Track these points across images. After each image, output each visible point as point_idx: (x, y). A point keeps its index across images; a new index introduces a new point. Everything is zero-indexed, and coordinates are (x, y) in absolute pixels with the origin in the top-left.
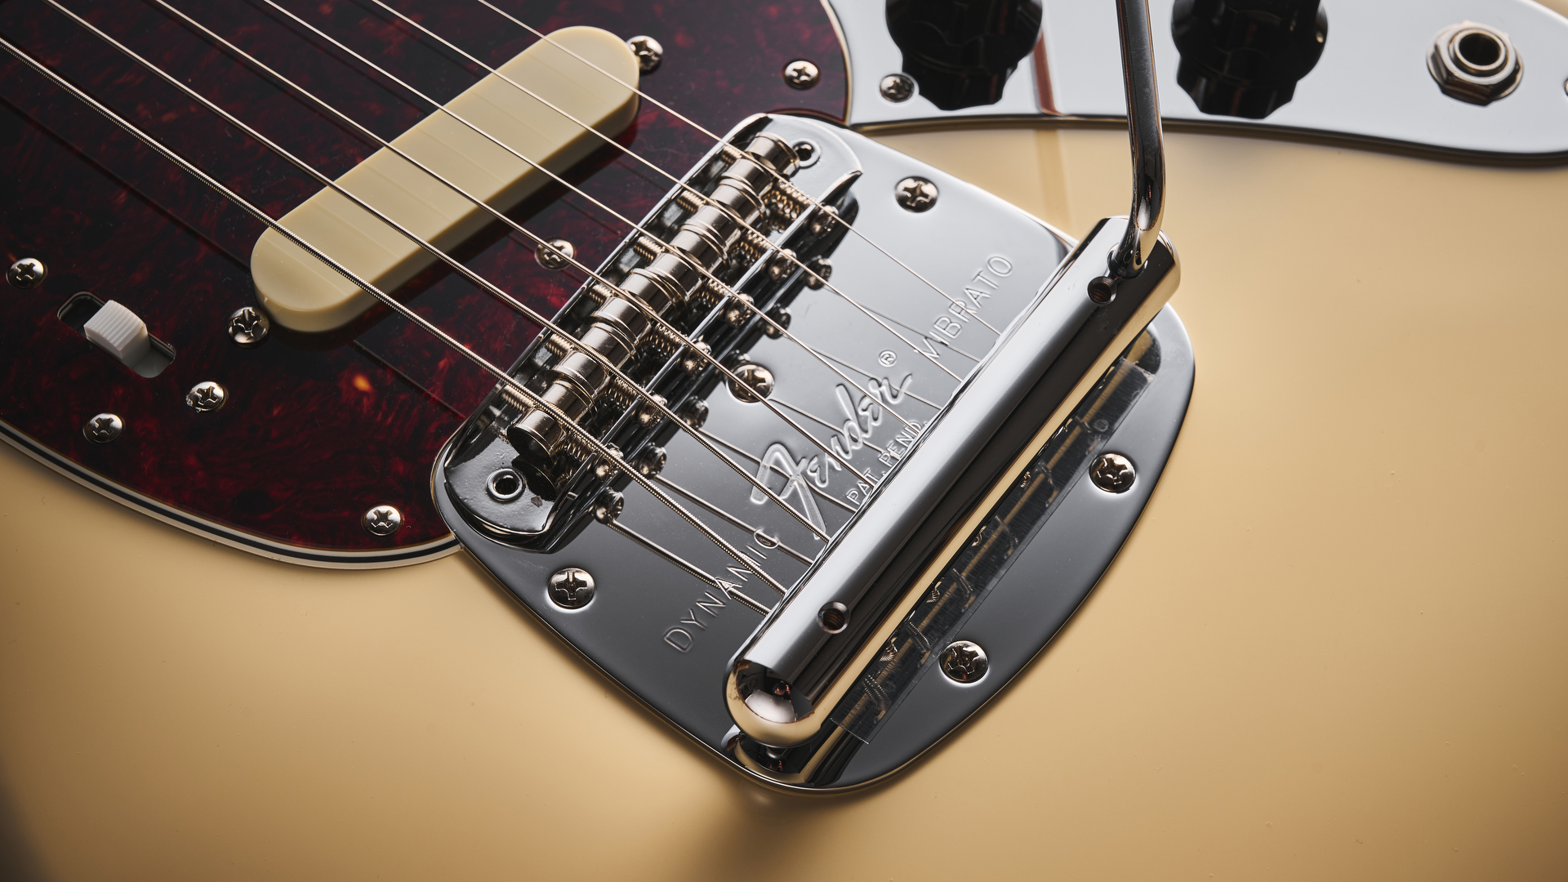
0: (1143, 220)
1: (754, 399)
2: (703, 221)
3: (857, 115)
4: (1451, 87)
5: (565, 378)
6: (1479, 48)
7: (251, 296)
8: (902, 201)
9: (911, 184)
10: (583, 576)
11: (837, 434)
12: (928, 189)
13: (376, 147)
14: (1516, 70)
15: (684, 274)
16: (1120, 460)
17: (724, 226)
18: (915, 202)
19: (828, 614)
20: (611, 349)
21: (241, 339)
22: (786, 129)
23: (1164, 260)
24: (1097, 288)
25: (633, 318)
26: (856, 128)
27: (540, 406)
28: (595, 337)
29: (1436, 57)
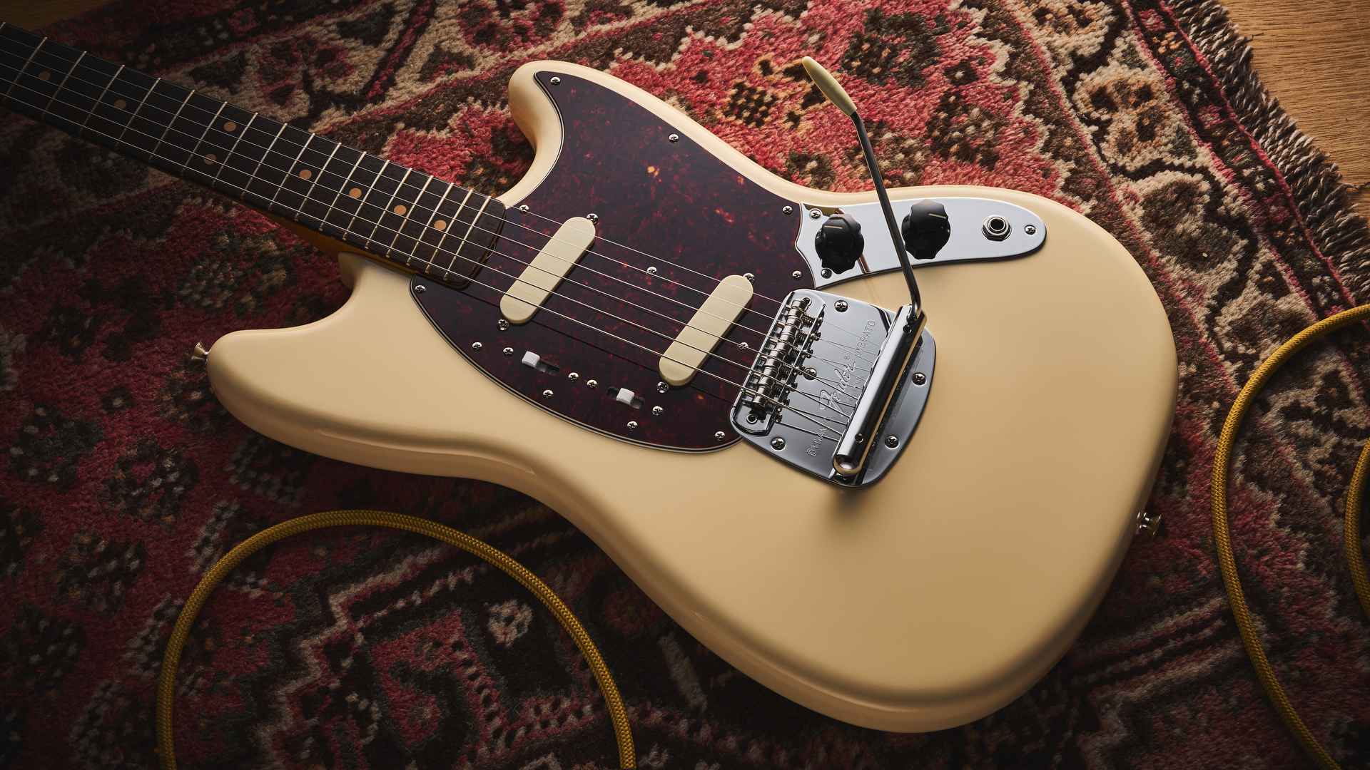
0: (916, 308)
1: (813, 379)
2: (787, 330)
3: (818, 284)
4: (990, 237)
5: (762, 385)
6: (997, 224)
7: (661, 379)
8: (838, 309)
9: (838, 303)
10: (780, 440)
11: (839, 384)
12: (844, 304)
13: (684, 327)
14: (1009, 228)
15: (787, 347)
16: (920, 375)
17: (793, 330)
18: (842, 309)
19: (857, 437)
20: (773, 374)
21: (662, 392)
22: (800, 294)
23: (922, 315)
24: (905, 328)
25: (776, 364)
26: (817, 289)
27: (758, 395)
28: (767, 372)
29: (984, 228)
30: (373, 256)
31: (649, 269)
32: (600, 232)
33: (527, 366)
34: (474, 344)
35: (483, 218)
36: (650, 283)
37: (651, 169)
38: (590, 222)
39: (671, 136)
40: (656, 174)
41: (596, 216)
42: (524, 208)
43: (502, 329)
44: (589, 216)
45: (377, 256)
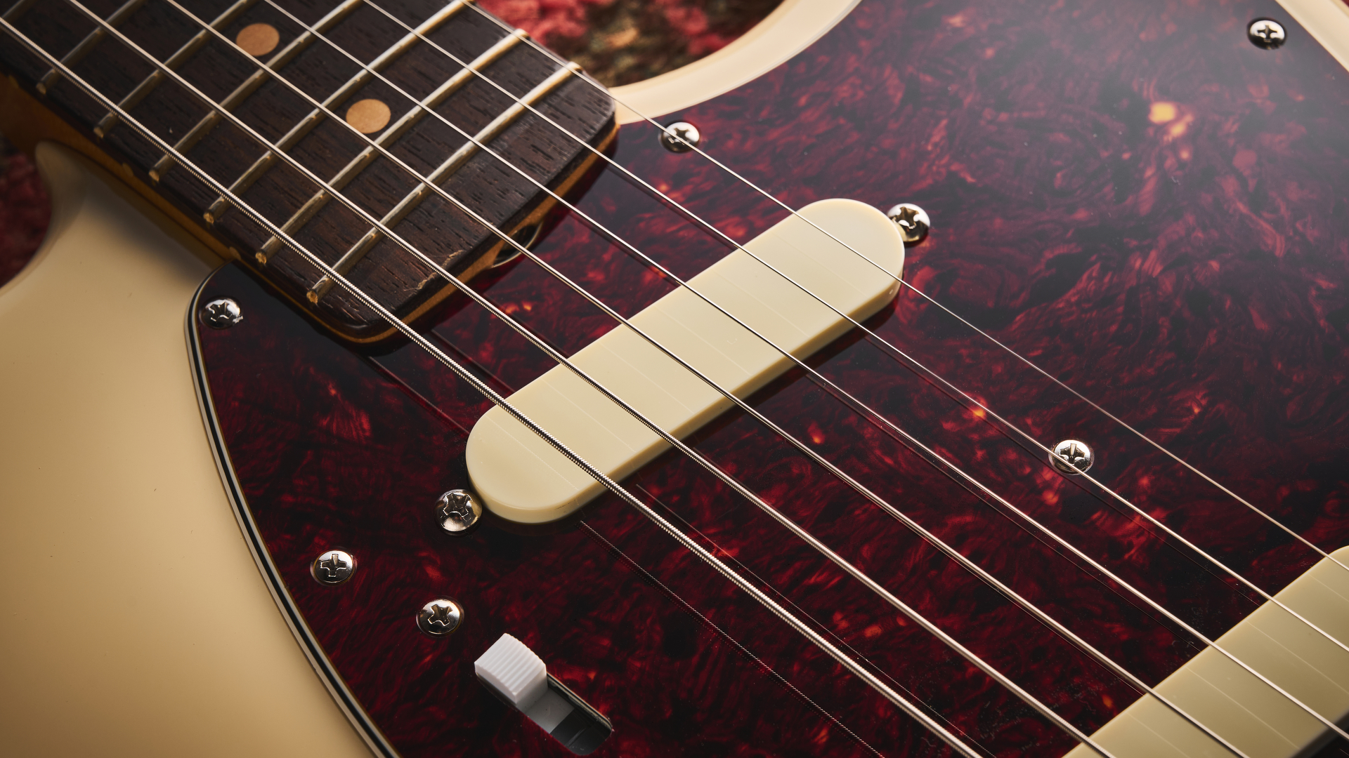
30: (110, 162)
31: (1065, 444)
32: (921, 274)
33: (489, 694)
34: (328, 556)
35: (521, 129)
36: (1051, 498)
37: (1162, 112)
38: (896, 234)
39: (1260, 25)
40: (1178, 130)
41: (922, 216)
42: (682, 134)
43: (451, 526)
44: (897, 210)
45: (126, 170)
